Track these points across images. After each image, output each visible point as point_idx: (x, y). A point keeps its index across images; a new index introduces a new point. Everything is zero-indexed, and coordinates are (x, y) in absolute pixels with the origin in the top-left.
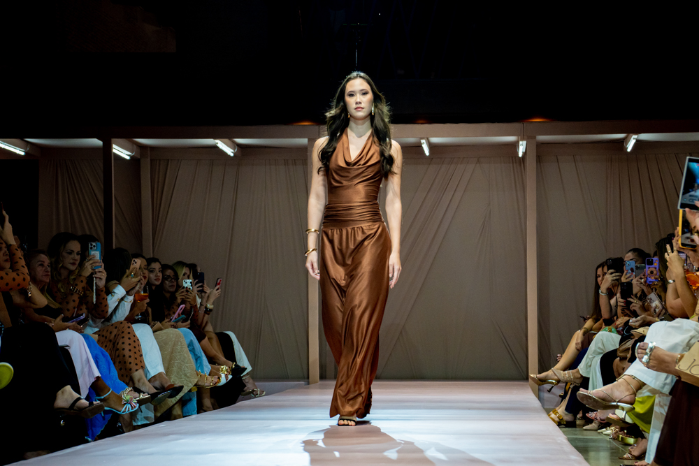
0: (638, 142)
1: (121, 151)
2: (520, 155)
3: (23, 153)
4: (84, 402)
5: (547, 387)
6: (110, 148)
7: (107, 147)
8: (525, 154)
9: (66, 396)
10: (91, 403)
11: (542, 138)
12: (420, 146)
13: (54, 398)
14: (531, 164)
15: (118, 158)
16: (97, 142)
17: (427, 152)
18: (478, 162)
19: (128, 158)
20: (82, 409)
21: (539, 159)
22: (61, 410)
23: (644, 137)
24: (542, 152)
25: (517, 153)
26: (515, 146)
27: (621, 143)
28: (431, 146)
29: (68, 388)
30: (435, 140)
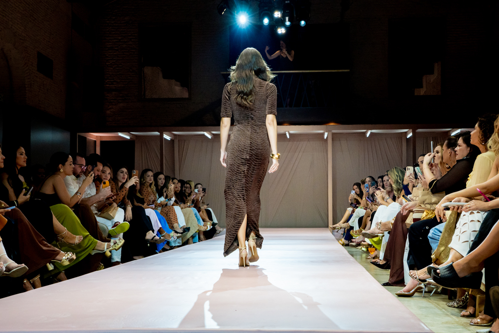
0: (371, 133)
1: (167, 137)
2: (325, 138)
3: (129, 138)
4: (157, 238)
5: (337, 230)
6: (163, 135)
7: (162, 135)
8: (327, 137)
9: (150, 235)
10: (160, 238)
11: (334, 131)
12: (285, 134)
13: (145, 235)
14: (330, 142)
15: (166, 139)
16: (157, 133)
17: (288, 137)
18: (308, 141)
19: (169, 139)
20: (156, 240)
21: (333, 140)
22: (148, 240)
23: (374, 131)
24: (335, 137)
25: (324, 137)
26: (323, 134)
27: (365, 134)
28: (290, 134)
29: (151, 231)
30: (291, 132)
